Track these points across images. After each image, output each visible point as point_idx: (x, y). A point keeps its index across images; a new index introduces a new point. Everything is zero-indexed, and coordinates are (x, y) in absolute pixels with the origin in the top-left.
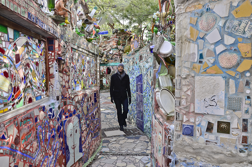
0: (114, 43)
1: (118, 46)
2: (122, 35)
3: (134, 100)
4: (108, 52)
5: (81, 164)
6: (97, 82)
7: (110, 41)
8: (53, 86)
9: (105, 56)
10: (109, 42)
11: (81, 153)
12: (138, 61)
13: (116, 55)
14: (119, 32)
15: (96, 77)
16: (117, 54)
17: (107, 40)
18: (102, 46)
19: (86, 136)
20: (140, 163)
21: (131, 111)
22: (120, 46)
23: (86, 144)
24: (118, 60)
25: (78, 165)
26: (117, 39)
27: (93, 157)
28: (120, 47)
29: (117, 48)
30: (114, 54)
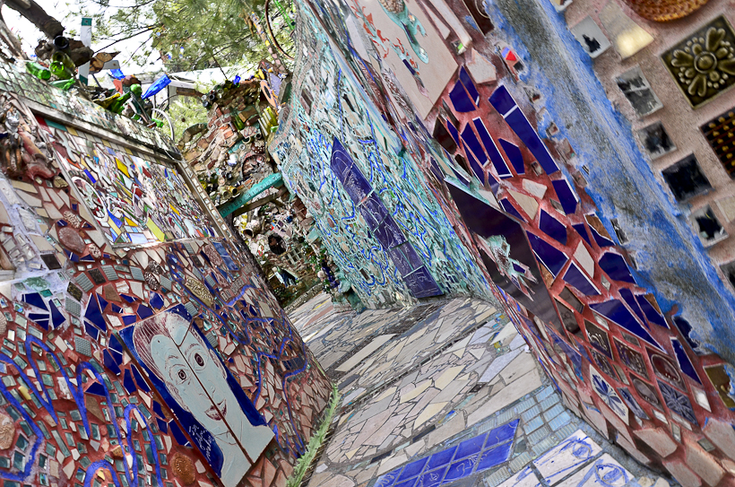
0: (226, 131)
1: (242, 132)
2: (235, 97)
3: (366, 237)
4: (222, 167)
5: (284, 463)
6: (219, 231)
7: (212, 133)
8: (10, 230)
9: (222, 181)
10: (211, 137)
11: (262, 427)
12: (307, 118)
13: (251, 158)
14: (220, 95)
15: (210, 218)
16: (252, 153)
17: (203, 135)
18: (200, 159)
19: (254, 372)
20: (472, 351)
21: (379, 276)
22: (247, 129)
23: (268, 396)
24: (263, 169)
25: (270, 470)
26: (226, 116)
27: (324, 431)
28: (248, 132)
29: (240, 140)
30: (243, 161)
